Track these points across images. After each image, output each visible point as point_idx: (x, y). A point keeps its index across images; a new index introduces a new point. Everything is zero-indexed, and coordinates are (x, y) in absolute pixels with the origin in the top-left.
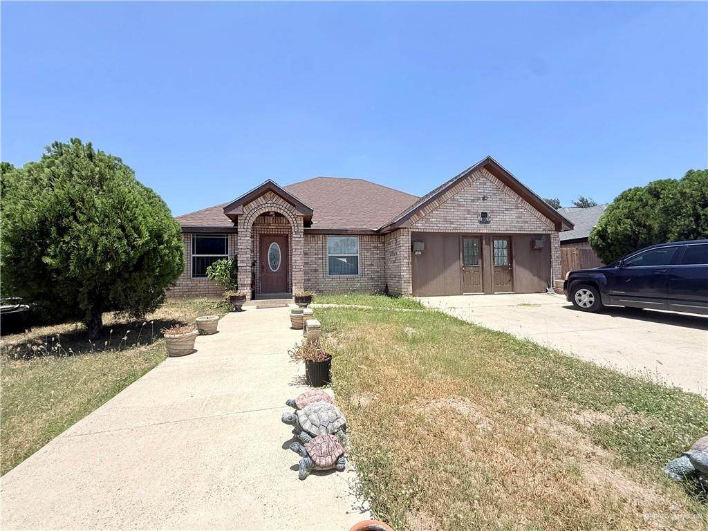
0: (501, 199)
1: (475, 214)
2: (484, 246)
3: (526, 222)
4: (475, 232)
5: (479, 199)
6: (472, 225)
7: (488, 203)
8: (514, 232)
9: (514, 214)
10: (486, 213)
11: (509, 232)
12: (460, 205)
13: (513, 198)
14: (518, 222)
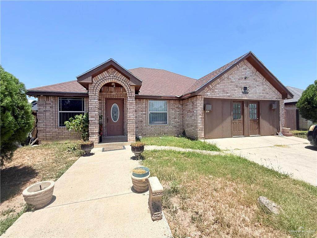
0: (254, 79)
1: (240, 87)
2: (245, 107)
3: (268, 93)
4: (240, 99)
5: (242, 78)
6: (238, 95)
7: (247, 81)
8: (261, 99)
9: (261, 88)
10: (247, 87)
11: (259, 99)
12: (232, 82)
13: (260, 78)
14: (263, 93)
